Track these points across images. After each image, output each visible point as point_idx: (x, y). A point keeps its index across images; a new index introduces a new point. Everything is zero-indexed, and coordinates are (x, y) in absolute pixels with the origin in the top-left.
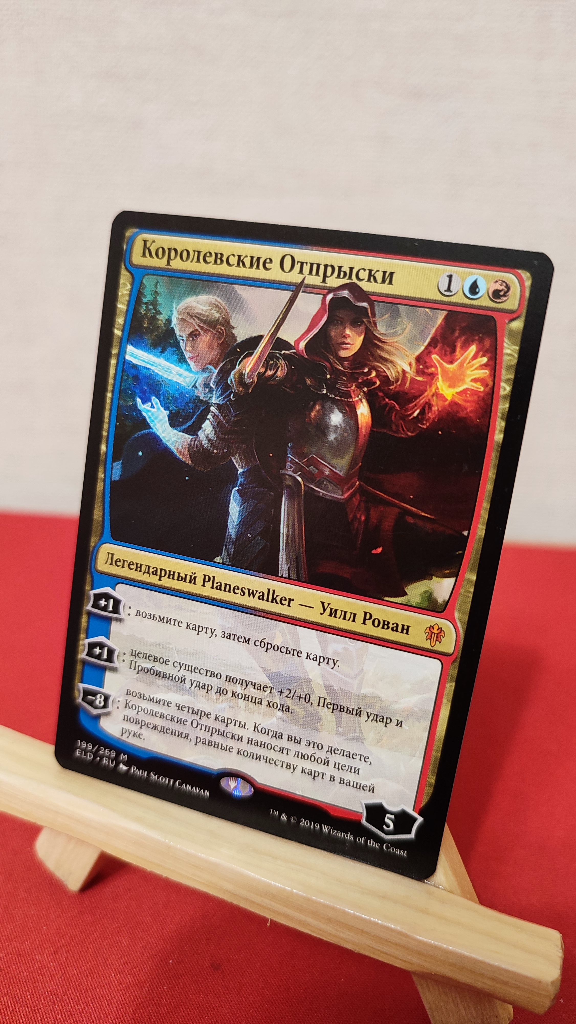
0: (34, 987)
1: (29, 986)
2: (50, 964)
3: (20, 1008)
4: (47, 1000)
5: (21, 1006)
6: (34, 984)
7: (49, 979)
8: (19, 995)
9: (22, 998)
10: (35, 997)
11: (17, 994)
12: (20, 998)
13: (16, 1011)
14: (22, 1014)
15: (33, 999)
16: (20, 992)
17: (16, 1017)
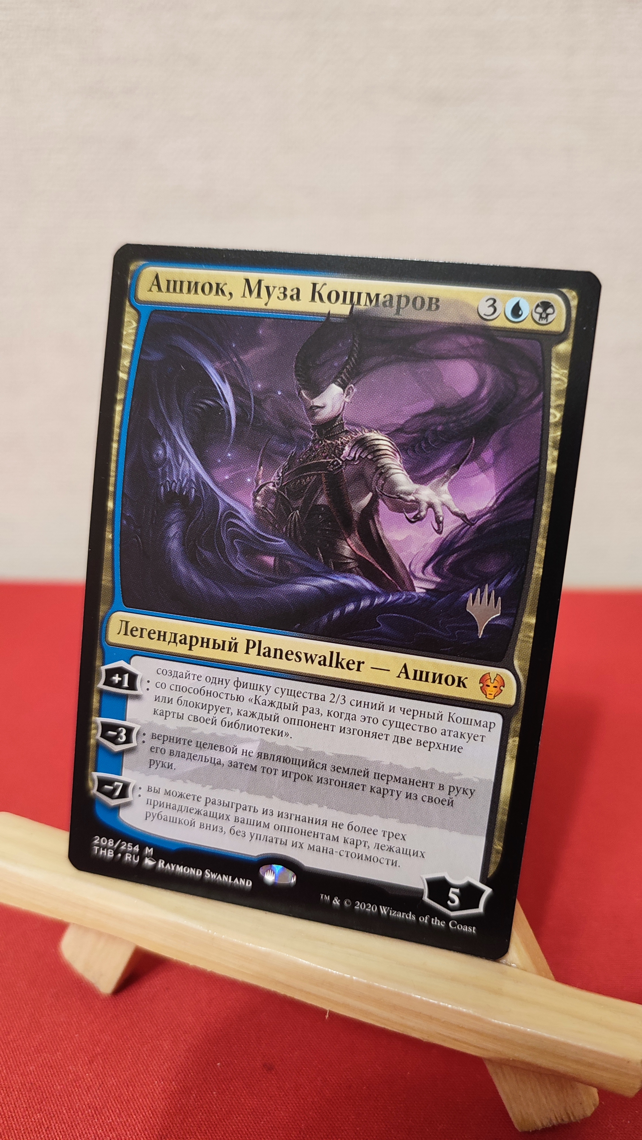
0: (70, 1101)
1: (65, 1101)
2: (85, 1075)
3: (57, 1125)
4: (86, 1114)
5: (57, 1123)
6: (71, 1098)
7: (86, 1091)
8: (53, 1109)
9: (57, 1114)
10: (72, 1112)
12: (55, 1112)
13: (52, 1128)
14: (58, 1131)
15: (69, 1114)
17: (52, 1134)
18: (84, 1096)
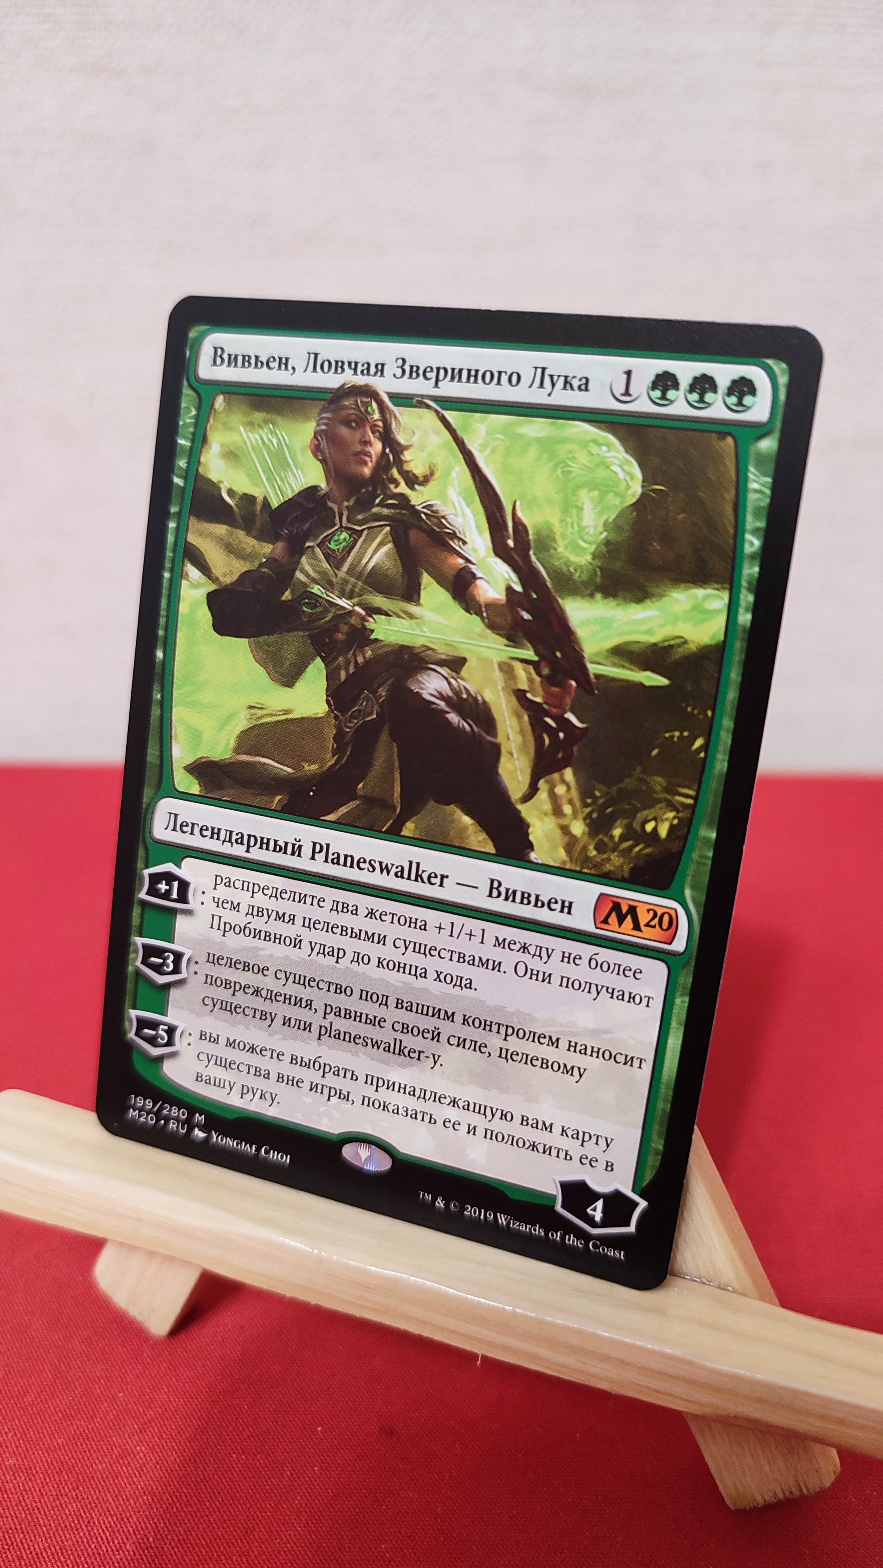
0: (116, 1485)
1: (108, 1485)
2: (136, 1448)
3: (100, 1518)
4: (140, 1503)
6: (116, 1480)
7: (138, 1471)
8: (95, 1498)
9: (100, 1503)
10: (121, 1500)
11: (92, 1497)
12: (97, 1502)
13: (94, 1523)
14: (104, 1527)
15: (117, 1503)
16: (96, 1494)
17: (95, 1531)
18: (136, 1477)
